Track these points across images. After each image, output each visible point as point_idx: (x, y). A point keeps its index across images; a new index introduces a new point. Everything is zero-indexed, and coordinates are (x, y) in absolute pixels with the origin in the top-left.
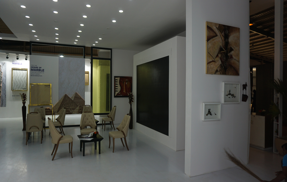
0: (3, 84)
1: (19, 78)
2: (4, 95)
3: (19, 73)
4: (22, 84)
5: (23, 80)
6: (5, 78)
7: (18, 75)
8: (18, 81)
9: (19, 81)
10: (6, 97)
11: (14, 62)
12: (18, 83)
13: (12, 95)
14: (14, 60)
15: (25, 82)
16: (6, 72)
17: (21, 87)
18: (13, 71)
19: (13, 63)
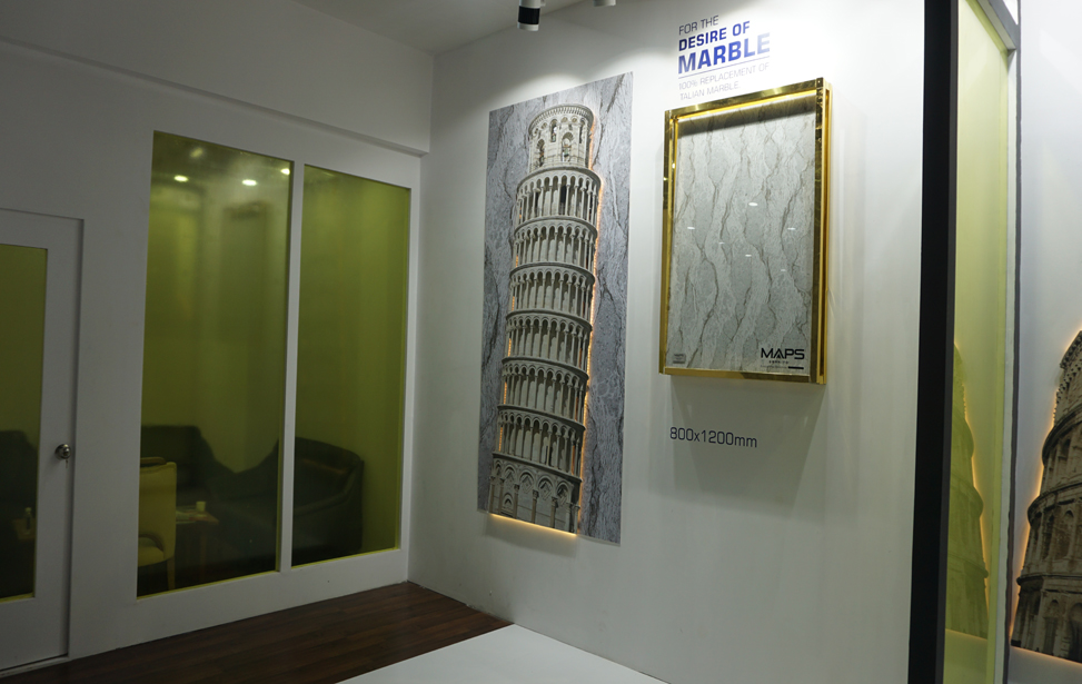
0: (607, 301)
1: (731, 223)
2: (610, 418)
3: (734, 158)
4: (759, 298)
5: (774, 247)
6: (621, 234)
7: (729, 181)
8: (718, 258)
9: (727, 251)
10: (620, 442)
11: (688, 43)
12: (723, 277)
13: (667, 423)
14: (693, 26)
15: (792, 267)
16: (627, 177)
17: (748, 328)
18: (684, 143)
19: (687, 53)
